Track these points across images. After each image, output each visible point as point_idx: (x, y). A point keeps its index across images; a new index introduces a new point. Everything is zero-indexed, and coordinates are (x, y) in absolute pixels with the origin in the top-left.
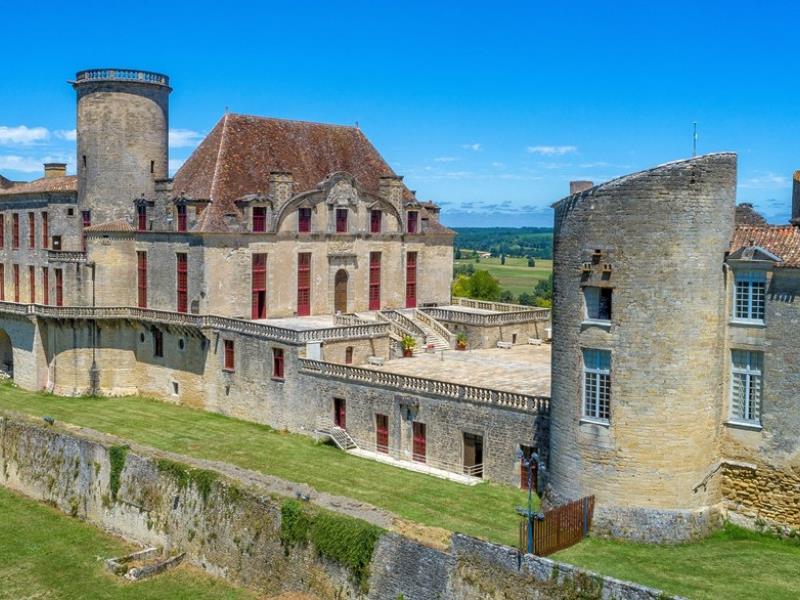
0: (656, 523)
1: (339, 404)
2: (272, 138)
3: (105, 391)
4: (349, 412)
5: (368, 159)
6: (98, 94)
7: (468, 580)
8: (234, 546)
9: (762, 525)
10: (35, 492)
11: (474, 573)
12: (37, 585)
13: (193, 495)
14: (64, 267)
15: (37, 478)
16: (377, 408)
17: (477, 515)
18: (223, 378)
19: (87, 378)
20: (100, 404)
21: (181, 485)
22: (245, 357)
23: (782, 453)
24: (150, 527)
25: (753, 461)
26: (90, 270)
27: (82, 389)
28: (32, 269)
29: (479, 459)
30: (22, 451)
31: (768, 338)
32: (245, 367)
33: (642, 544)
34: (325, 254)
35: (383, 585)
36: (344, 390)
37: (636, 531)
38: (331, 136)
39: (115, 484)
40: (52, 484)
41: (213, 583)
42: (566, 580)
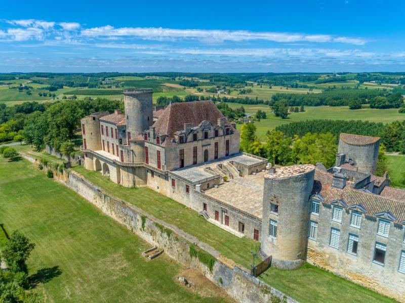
0: (287, 264)
1: (205, 205)
2: (185, 109)
3: (137, 186)
4: (208, 207)
5: (214, 111)
6: (131, 97)
7: (238, 278)
8: (177, 252)
9: (315, 264)
10: (120, 221)
11: (239, 277)
12: (125, 261)
13: (165, 235)
14: (123, 150)
15: (121, 217)
16: (216, 209)
17: (241, 253)
18: (172, 190)
19: (132, 182)
20: (137, 191)
21: (162, 232)
22: (178, 185)
23: (321, 248)
24: (154, 240)
25: (313, 248)
26: (131, 152)
27: (131, 185)
28: (113, 144)
29: (243, 230)
30: (116, 209)
31: (319, 219)
32: (178, 188)
33: (283, 270)
34: (201, 145)
35: (216, 273)
36: (207, 201)
37: (282, 266)
38: (202, 105)
39: (143, 225)
40: (125, 220)
41: (172, 261)
42: (262, 286)
